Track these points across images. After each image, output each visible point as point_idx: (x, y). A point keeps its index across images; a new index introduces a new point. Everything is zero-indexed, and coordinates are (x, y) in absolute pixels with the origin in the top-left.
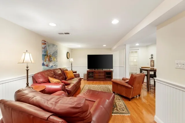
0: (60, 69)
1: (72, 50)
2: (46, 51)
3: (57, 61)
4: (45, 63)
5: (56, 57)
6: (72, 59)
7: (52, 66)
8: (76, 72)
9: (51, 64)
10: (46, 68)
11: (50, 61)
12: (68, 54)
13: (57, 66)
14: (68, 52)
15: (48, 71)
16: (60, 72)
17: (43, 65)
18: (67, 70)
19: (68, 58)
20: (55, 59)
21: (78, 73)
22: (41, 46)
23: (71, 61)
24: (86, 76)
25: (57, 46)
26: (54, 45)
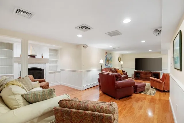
0: (114, 68)
1: (122, 55)
2: (107, 58)
3: (112, 63)
4: (106, 64)
5: (111, 61)
6: (122, 62)
7: (109, 66)
8: (125, 71)
9: (109, 65)
10: (106, 67)
11: (108, 63)
12: (120, 58)
13: (112, 66)
14: (119, 57)
15: (107, 68)
16: (114, 70)
17: (105, 65)
18: (118, 69)
19: (119, 61)
20: (111, 62)
21: (126, 72)
22: (105, 55)
23: (121, 63)
24: (134, 76)
25: (112, 54)
26: (110, 54)
